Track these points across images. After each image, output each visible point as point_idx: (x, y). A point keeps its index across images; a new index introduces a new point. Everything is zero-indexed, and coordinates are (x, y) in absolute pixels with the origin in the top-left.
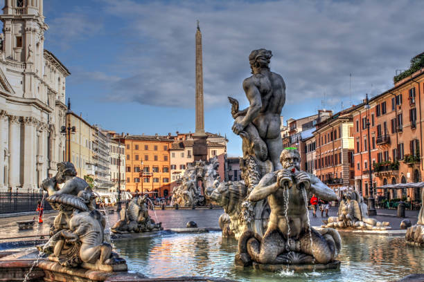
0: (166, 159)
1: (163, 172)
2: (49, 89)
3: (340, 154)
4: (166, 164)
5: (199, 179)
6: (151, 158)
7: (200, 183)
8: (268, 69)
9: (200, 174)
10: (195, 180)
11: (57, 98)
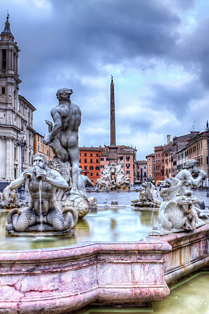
0: (97, 161)
1: (96, 169)
2: (22, 119)
3: (202, 158)
4: (97, 165)
5: (113, 174)
6: (89, 161)
7: (113, 176)
8: (69, 101)
9: (113, 171)
10: (110, 175)
11: (28, 124)
